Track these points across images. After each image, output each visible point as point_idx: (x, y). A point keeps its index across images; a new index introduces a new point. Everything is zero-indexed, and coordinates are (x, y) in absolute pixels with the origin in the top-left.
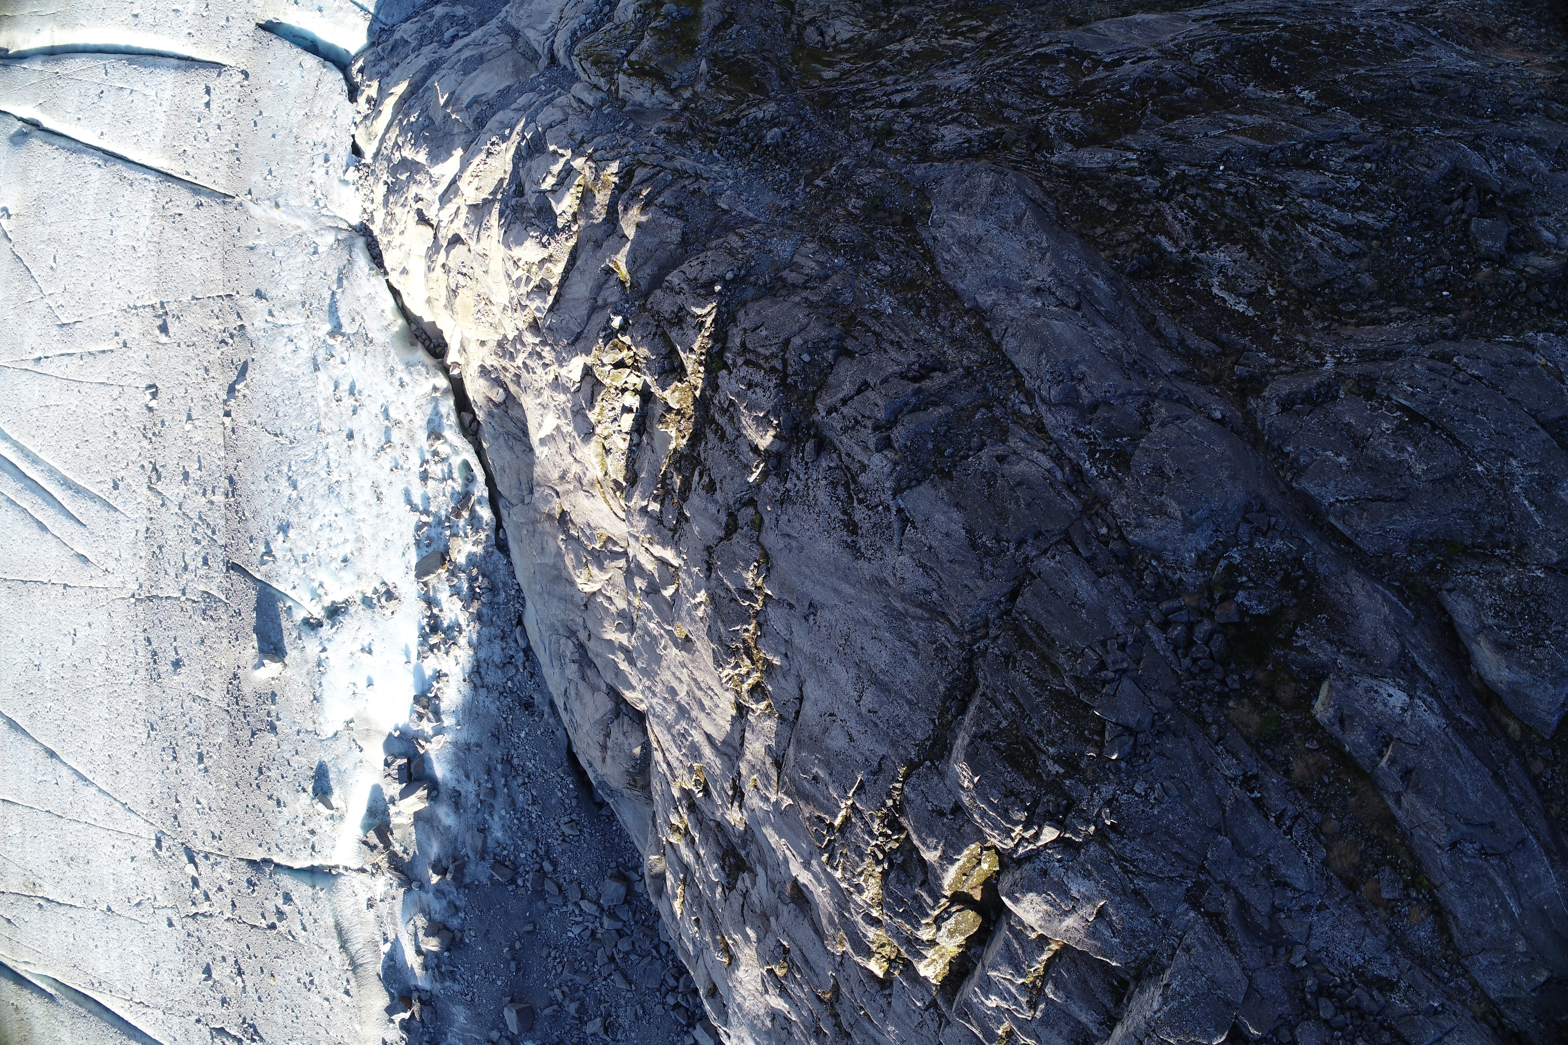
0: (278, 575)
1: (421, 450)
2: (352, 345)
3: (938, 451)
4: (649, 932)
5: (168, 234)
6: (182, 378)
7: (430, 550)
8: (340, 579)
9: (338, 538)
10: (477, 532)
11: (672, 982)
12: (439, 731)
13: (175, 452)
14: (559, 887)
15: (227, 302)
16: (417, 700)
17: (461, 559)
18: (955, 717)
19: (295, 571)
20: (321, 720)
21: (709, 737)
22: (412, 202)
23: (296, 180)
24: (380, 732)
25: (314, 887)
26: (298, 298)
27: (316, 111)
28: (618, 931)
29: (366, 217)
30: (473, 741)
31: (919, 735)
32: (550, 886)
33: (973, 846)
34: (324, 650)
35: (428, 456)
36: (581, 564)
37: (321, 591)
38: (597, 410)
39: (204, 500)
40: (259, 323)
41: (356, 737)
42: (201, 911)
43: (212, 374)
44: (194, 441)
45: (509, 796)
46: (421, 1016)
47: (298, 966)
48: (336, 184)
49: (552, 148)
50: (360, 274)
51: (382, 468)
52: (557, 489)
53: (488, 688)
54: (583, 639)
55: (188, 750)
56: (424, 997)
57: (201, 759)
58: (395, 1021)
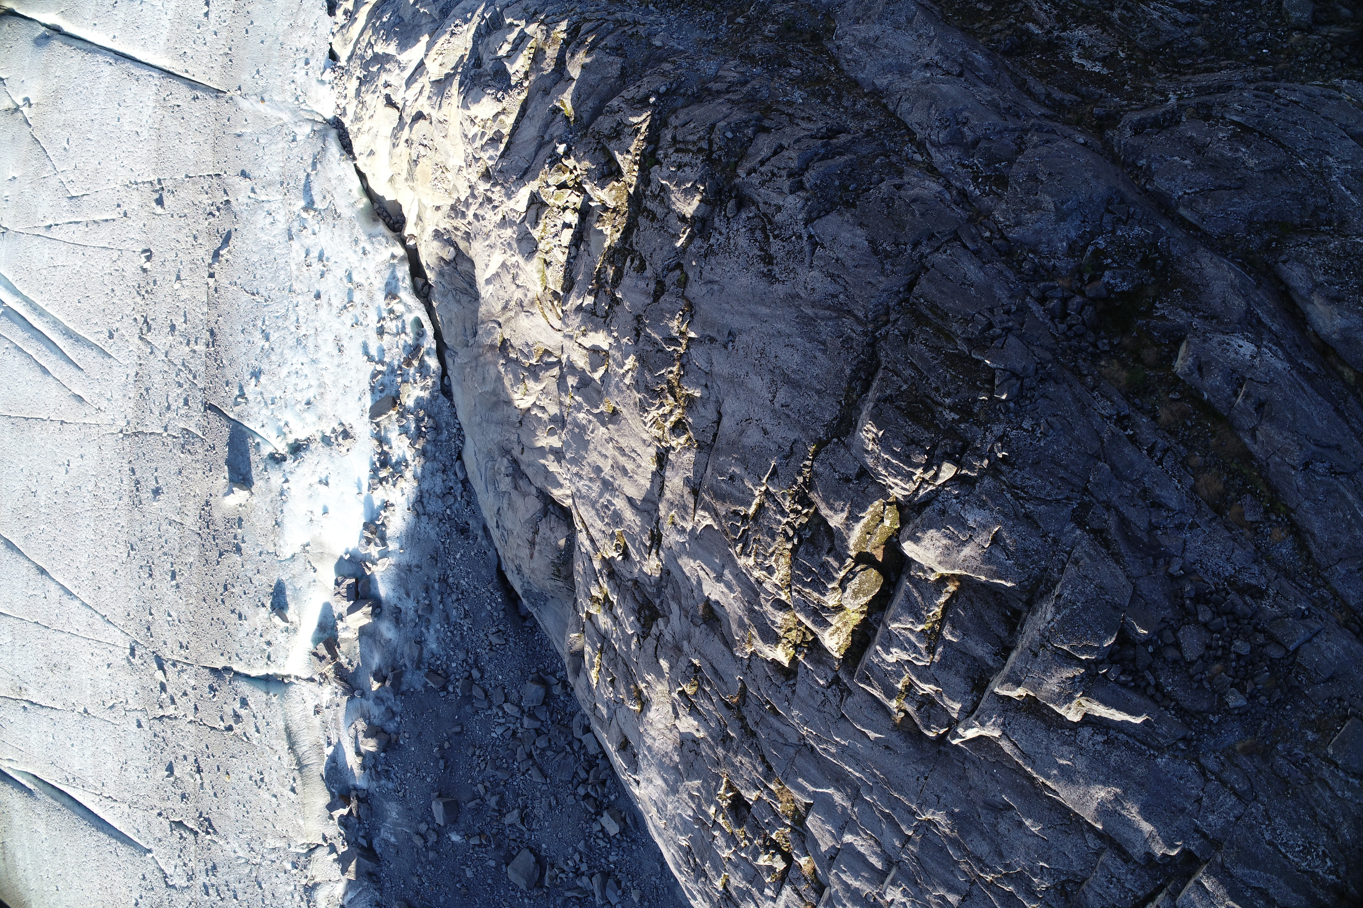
0: (249, 415)
1: (379, 309)
2: (323, 219)
3: (844, 187)
4: (563, 729)
5: (168, 122)
6: (173, 244)
7: (383, 395)
8: (304, 419)
9: (303, 384)
10: (425, 378)
11: (583, 775)
12: (384, 555)
13: (164, 308)
14: (485, 692)
15: (215, 181)
16: (366, 526)
17: (409, 402)
18: (859, 396)
19: (264, 411)
20: (282, 543)
21: (630, 500)
22: (381, 88)
23: (280, 79)
24: (333, 556)
25: (268, 693)
26: (278, 178)
27: (300, 22)
28: (536, 730)
29: (339, 111)
30: (414, 563)
31: (828, 417)
32: (477, 692)
33: (876, 503)
34: (287, 481)
35: (385, 314)
36: (519, 381)
37: (286, 430)
38: (541, 227)
39: (187, 349)
40: (242, 199)
41: (311, 559)
42: (167, 714)
43: (199, 241)
44: (182, 298)
45: (443, 611)
46: (358, 812)
47: (251, 765)
48: (315, 83)
49: (508, 21)
50: (332, 159)
51: (344, 324)
52: (500, 321)
53: (429, 515)
54: (516, 452)
55: (163, 568)
56: (361, 796)
57: (174, 576)
58: (335, 819)
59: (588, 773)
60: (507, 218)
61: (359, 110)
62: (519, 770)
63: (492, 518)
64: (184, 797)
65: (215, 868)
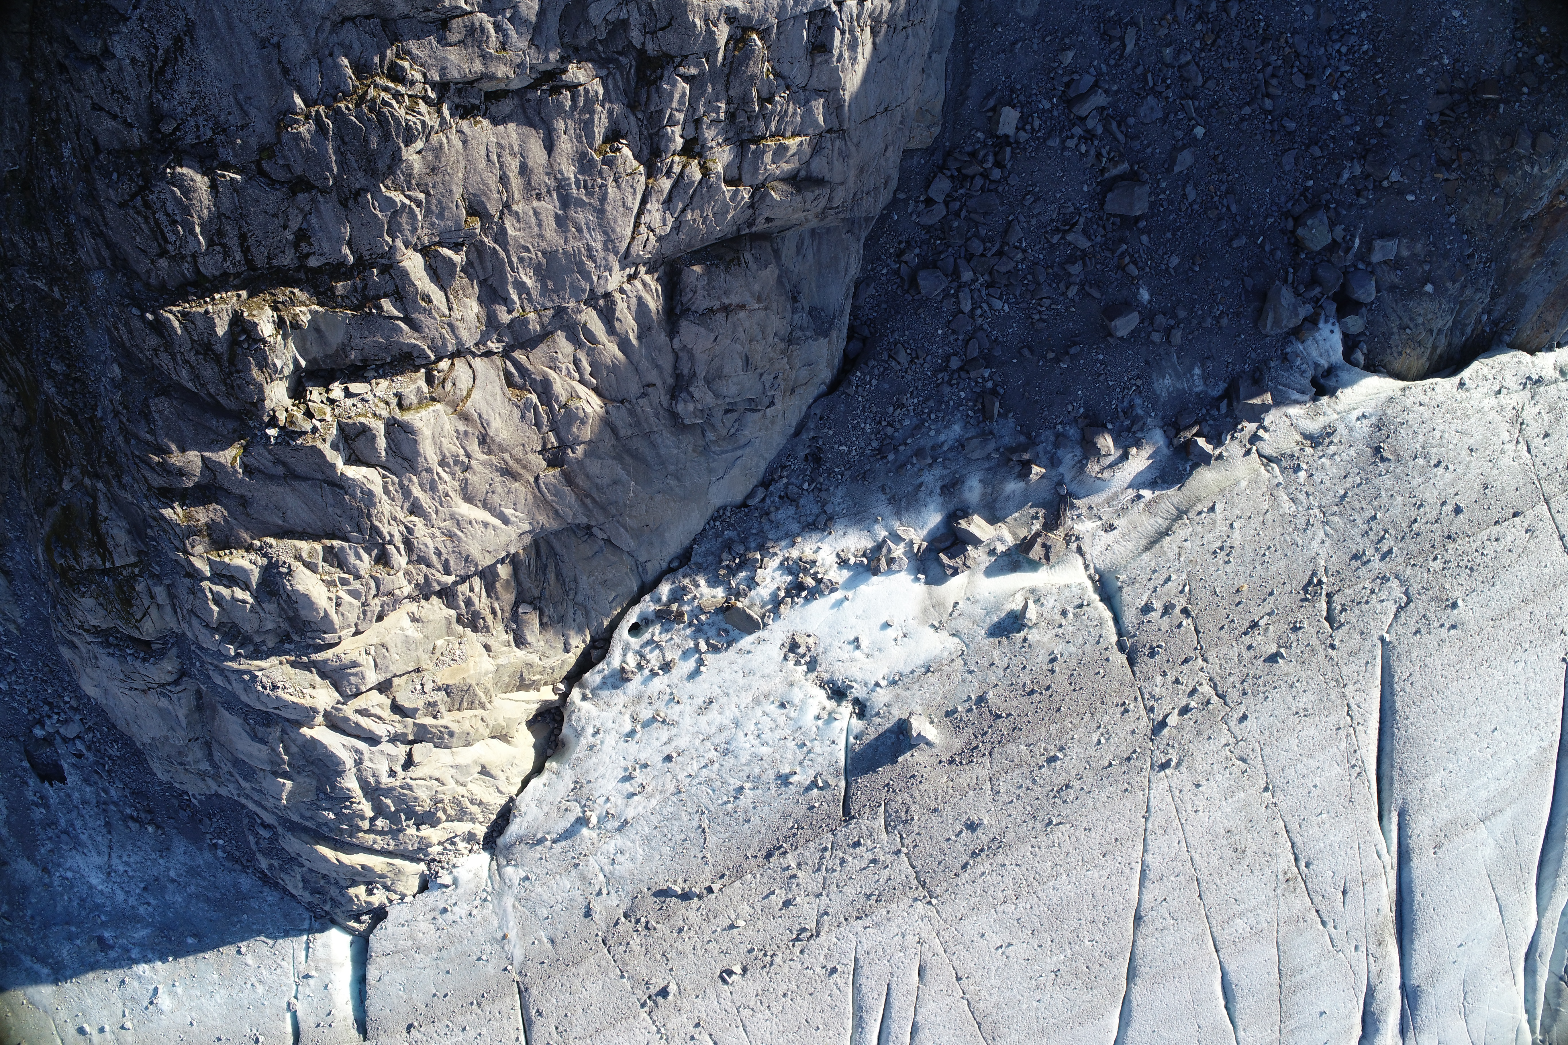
0: (831, 765)
1: (645, 682)
2: (588, 799)
5: (578, 1031)
6: (700, 953)
7: (729, 627)
8: (803, 701)
9: (766, 723)
10: (684, 588)
11: (979, 182)
12: (896, 538)
13: (772, 924)
14: (967, 343)
15: (611, 942)
16: (876, 572)
17: (720, 593)
19: (818, 749)
20: (946, 654)
21: (548, 149)
23: (475, 931)
24: (929, 594)
25: (1121, 589)
26: (573, 873)
27: (409, 943)
28: (969, 261)
29: (476, 847)
30: (883, 497)
32: (973, 351)
34: (877, 684)
35: (646, 672)
37: (824, 715)
39: (800, 874)
40: (614, 900)
41: (946, 615)
42: (1213, 692)
43: (681, 923)
44: (751, 911)
45: (913, 436)
46: (1192, 426)
47: (1212, 569)
48: (460, 891)
49: (216, 609)
50: (525, 825)
51: (681, 713)
52: (532, 480)
53: (823, 506)
54: (660, 396)
55: (1050, 776)
56: (1172, 432)
57: (1053, 759)
58: (1217, 452)
59: (973, 177)
60: (406, 505)
61: (450, 811)
62: (1023, 260)
63: (773, 422)
64: (1295, 629)
65: (1355, 557)
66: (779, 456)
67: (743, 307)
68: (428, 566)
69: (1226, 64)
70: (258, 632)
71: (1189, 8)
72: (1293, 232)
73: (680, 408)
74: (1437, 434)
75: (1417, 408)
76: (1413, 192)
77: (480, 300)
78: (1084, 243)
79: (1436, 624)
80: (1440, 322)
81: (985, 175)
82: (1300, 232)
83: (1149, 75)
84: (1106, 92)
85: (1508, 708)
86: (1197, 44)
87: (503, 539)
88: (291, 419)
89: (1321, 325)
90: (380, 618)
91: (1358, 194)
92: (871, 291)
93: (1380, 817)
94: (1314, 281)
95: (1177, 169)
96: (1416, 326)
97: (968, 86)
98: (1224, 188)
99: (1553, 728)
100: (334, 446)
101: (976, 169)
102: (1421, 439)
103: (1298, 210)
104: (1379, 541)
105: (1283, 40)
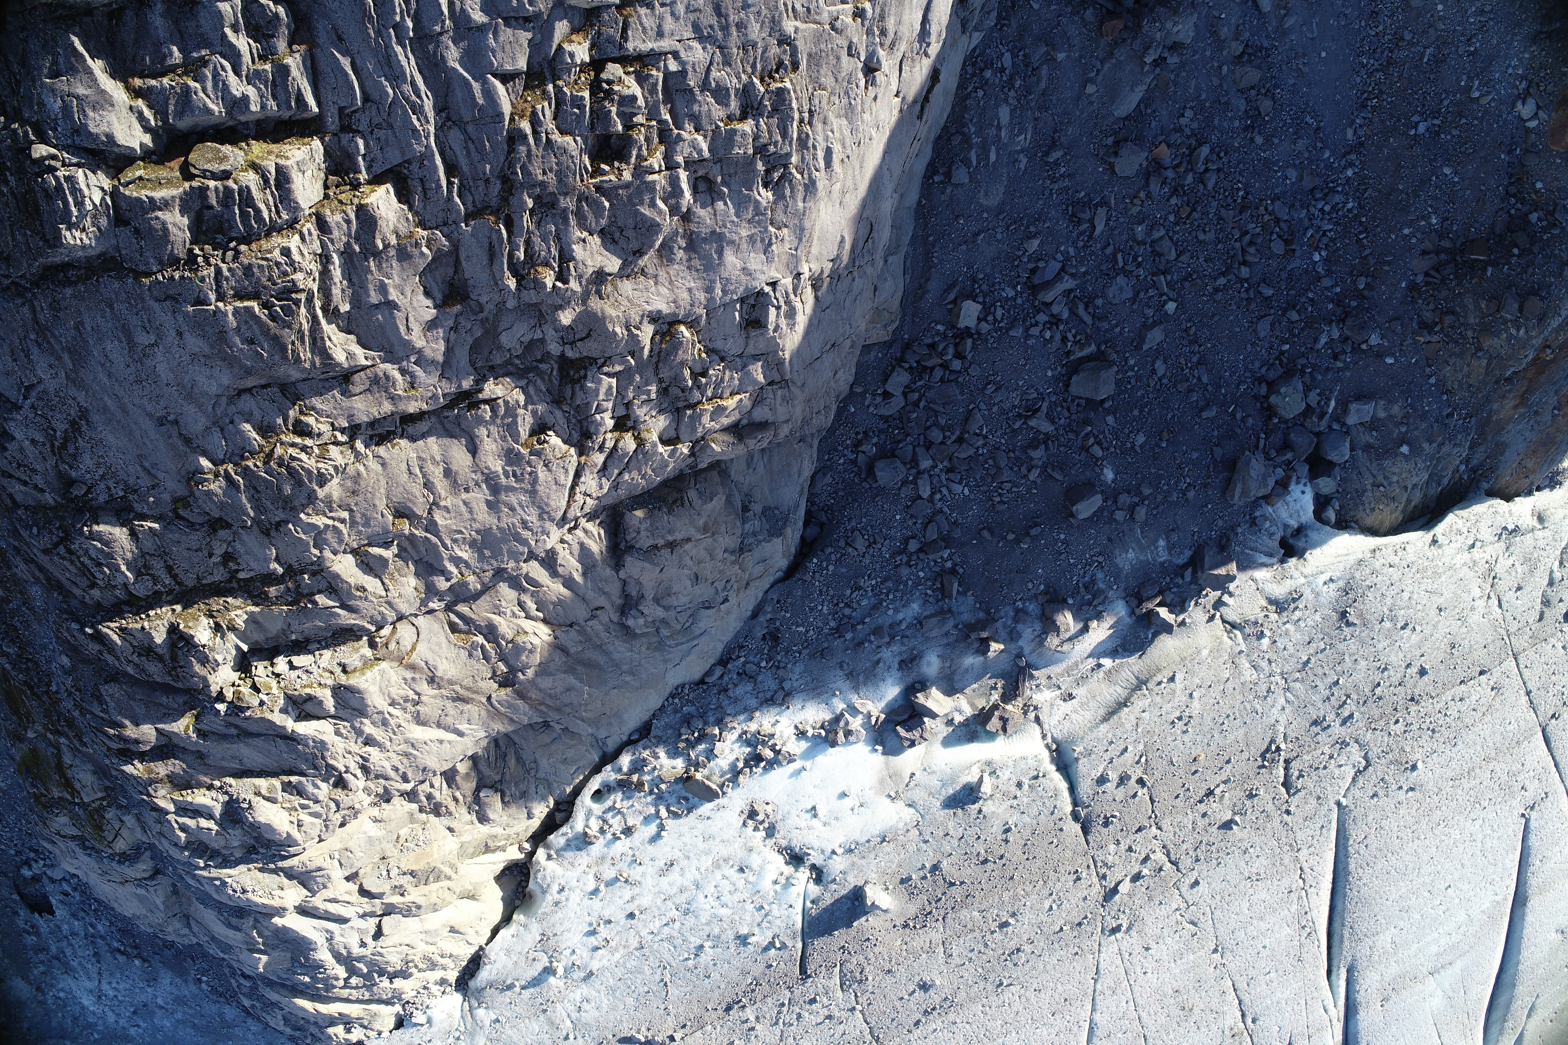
0: (788, 928)
1: (608, 844)
2: (555, 951)
7: (690, 796)
8: (762, 867)
9: (726, 886)
10: (644, 760)
11: (938, 373)
12: (853, 710)
14: (926, 526)
16: (834, 744)
17: (679, 764)
19: (775, 912)
20: (901, 825)
21: (473, 452)
24: (887, 764)
25: (1077, 760)
26: (542, 1018)
28: (928, 449)
29: (448, 989)
30: (841, 673)
32: (932, 534)
34: (834, 852)
35: (609, 836)
37: (782, 881)
38: (313, 692)
39: (759, 1027)
41: (902, 786)
42: (1165, 859)
45: (870, 615)
46: (1155, 596)
47: (1169, 739)
48: (434, 1029)
49: (183, 835)
50: (495, 972)
51: (643, 874)
52: (484, 700)
53: (781, 683)
54: (610, 614)
55: (1002, 941)
56: (1135, 602)
57: (1004, 925)
58: (1180, 619)
59: (932, 369)
60: (360, 740)
61: (421, 965)
62: (984, 445)
63: (728, 613)
64: (1251, 796)
65: (1315, 723)
66: (736, 637)
67: (689, 540)
68: (387, 779)
69: (1202, 237)
70: (225, 847)
71: (1164, 183)
72: (1267, 397)
73: (630, 622)
74: (1406, 595)
75: (1386, 570)
76: (1393, 355)
77: (417, 574)
78: (1047, 427)
79: (1394, 787)
80: (1415, 480)
81: (945, 366)
82: (1273, 399)
83: (1119, 256)
84: (1073, 275)
85: (1463, 866)
86: (1172, 218)
87: (459, 748)
88: (238, 695)
89: (1292, 487)
90: (342, 825)
91: (1336, 357)
92: (828, 479)
93: (1329, 973)
94: (1286, 446)
95: (1145, 347)
96: (1390, 484)
97: (927, 280)
98: (1195, 359)
99: (1508, 882)
100: (283, 711)
101: (936, 361)
102: (1389, 601)
103: (1272, 375)
104: (1341, 706)
105: (1262, 208)
